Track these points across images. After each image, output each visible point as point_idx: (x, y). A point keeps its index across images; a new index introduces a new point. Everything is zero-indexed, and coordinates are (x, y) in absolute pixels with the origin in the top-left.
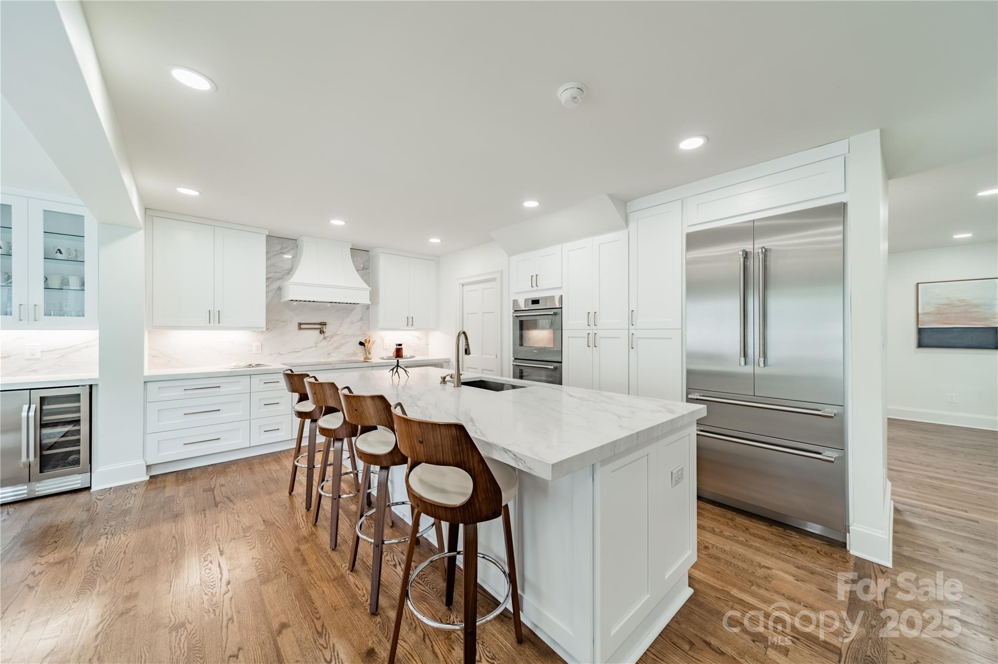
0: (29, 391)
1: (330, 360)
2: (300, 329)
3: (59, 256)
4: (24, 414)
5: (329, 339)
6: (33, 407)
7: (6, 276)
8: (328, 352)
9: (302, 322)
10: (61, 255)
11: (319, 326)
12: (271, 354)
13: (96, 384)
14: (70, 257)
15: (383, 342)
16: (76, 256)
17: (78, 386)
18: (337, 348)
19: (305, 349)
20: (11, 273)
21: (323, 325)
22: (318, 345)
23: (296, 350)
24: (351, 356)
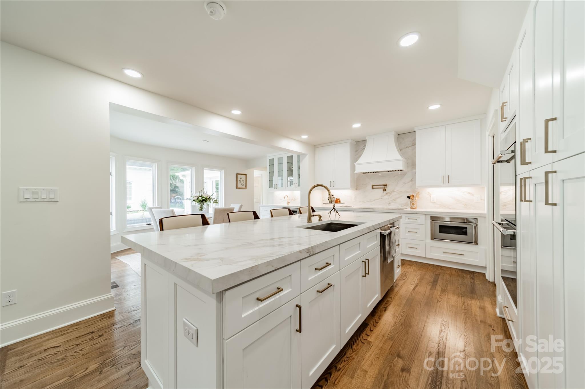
1: (390, 207)
2: (373, 188)
5: (389, 194)
8: (389, 202)
9: (374, 185)
11: (383, 187)
12: (360, 202)
15: (430, 197)
18: (394, 200)
19: (375, 200)
21: (385, 185)
22: (383, 198)
23: (372, 200)
24: (405, 206)
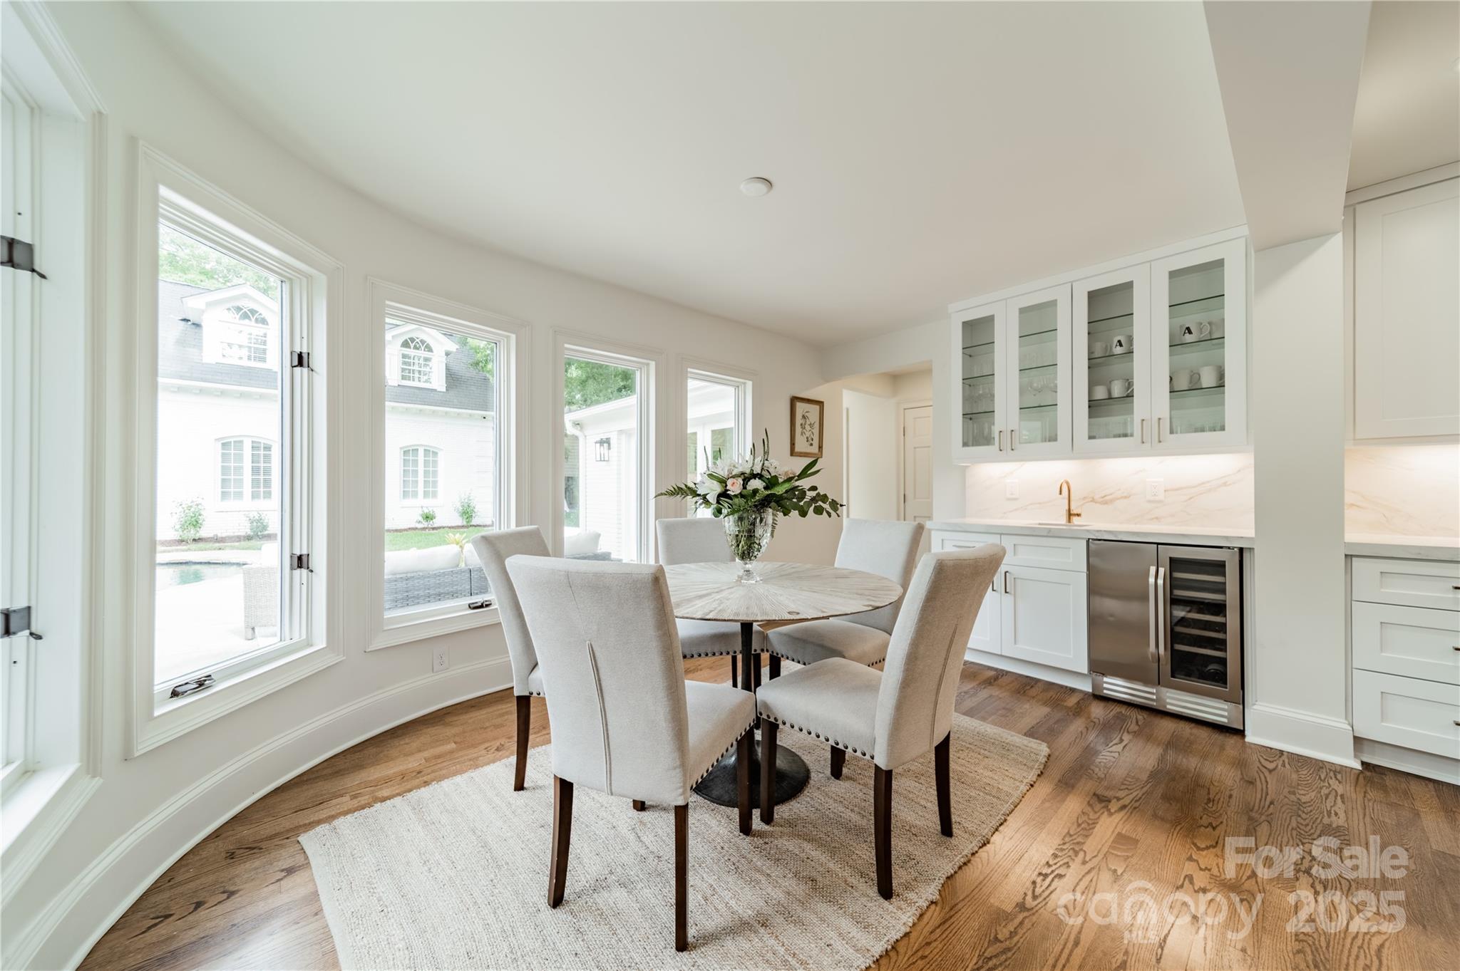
0: (1156, 545)
3: (1188, 338)
4: (1152, 580)
6: (1162, 570)
7: (1127, 384)
10: (1191, 335)
13: (1250, 549)
14: (1202, 336)
16: (1210, 333)
17: (1221, 547)
20: (1133, 379)
